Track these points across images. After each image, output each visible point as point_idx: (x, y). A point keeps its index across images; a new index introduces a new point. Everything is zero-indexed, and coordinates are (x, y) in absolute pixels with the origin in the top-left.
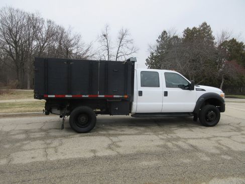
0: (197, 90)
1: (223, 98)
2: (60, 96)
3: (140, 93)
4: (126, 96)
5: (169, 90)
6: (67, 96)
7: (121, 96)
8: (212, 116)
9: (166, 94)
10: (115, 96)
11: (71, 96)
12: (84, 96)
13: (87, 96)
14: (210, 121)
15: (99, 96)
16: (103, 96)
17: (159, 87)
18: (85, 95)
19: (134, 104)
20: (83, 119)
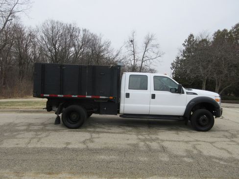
0: (187, 93)
1: (219, 103)
2: (54, 96)
3: (128, 95)
4: (112, 98)
5: (157, 93)
6: (59, 96)
7: (107, 97)
8: (204, 120)
9: (153, 96)
10: (101, 97)
11: (62, 96)
12: (73, 96)
13: (76, 96)
14: (202, 126)
15: (87, 97)
16: (90, 97)
17: (147, 89)
18: (75, 95)
19: (122, 105)
20: (74, 116)
